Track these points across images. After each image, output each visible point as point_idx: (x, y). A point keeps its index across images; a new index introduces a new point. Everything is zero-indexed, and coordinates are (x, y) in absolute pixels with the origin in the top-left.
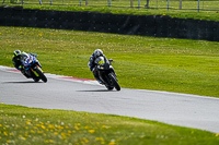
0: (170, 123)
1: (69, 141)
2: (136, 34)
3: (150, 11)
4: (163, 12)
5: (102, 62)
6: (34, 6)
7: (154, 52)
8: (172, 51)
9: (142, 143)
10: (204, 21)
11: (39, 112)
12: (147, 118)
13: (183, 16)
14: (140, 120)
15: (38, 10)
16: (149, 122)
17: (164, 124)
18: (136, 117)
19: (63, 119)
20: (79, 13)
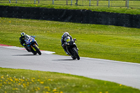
0: (91, 77)
1: (28, 89)
2: (70, 21)
3: (78, 7)
4: (87, 8)
6: (6, 4)
7: (81, 33)
8: (92, 32)
9: (73, 90)
10: (112, 13)
11: (9, 70)
12: (77, 74)
13: (99, 10)
14: (73, 76)
15: (8, 6)
16: (78, 77)
17: (88, 78)
18: (70, 73)
19: (24, 75)
20: (34, 8)
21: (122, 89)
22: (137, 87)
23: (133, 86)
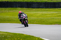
9: (3, 38)
22: (32, 35)
23: (31, 35)
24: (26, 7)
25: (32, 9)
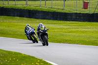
4: (2, 6)
5: (43, 29)
8: (5, 21)
13: (9, 7)
21: (24, 57)
24: (27, 17)
25: (35, 20)
